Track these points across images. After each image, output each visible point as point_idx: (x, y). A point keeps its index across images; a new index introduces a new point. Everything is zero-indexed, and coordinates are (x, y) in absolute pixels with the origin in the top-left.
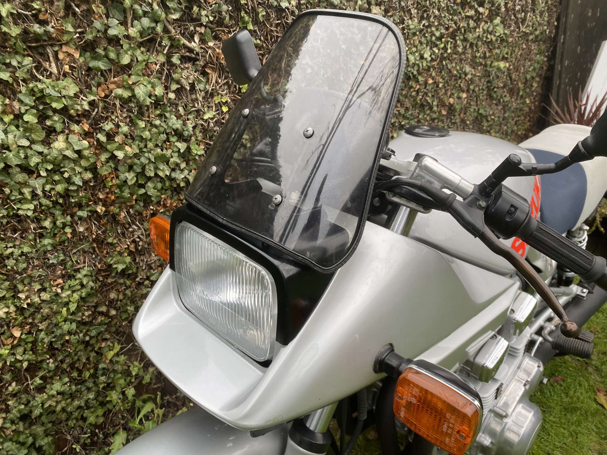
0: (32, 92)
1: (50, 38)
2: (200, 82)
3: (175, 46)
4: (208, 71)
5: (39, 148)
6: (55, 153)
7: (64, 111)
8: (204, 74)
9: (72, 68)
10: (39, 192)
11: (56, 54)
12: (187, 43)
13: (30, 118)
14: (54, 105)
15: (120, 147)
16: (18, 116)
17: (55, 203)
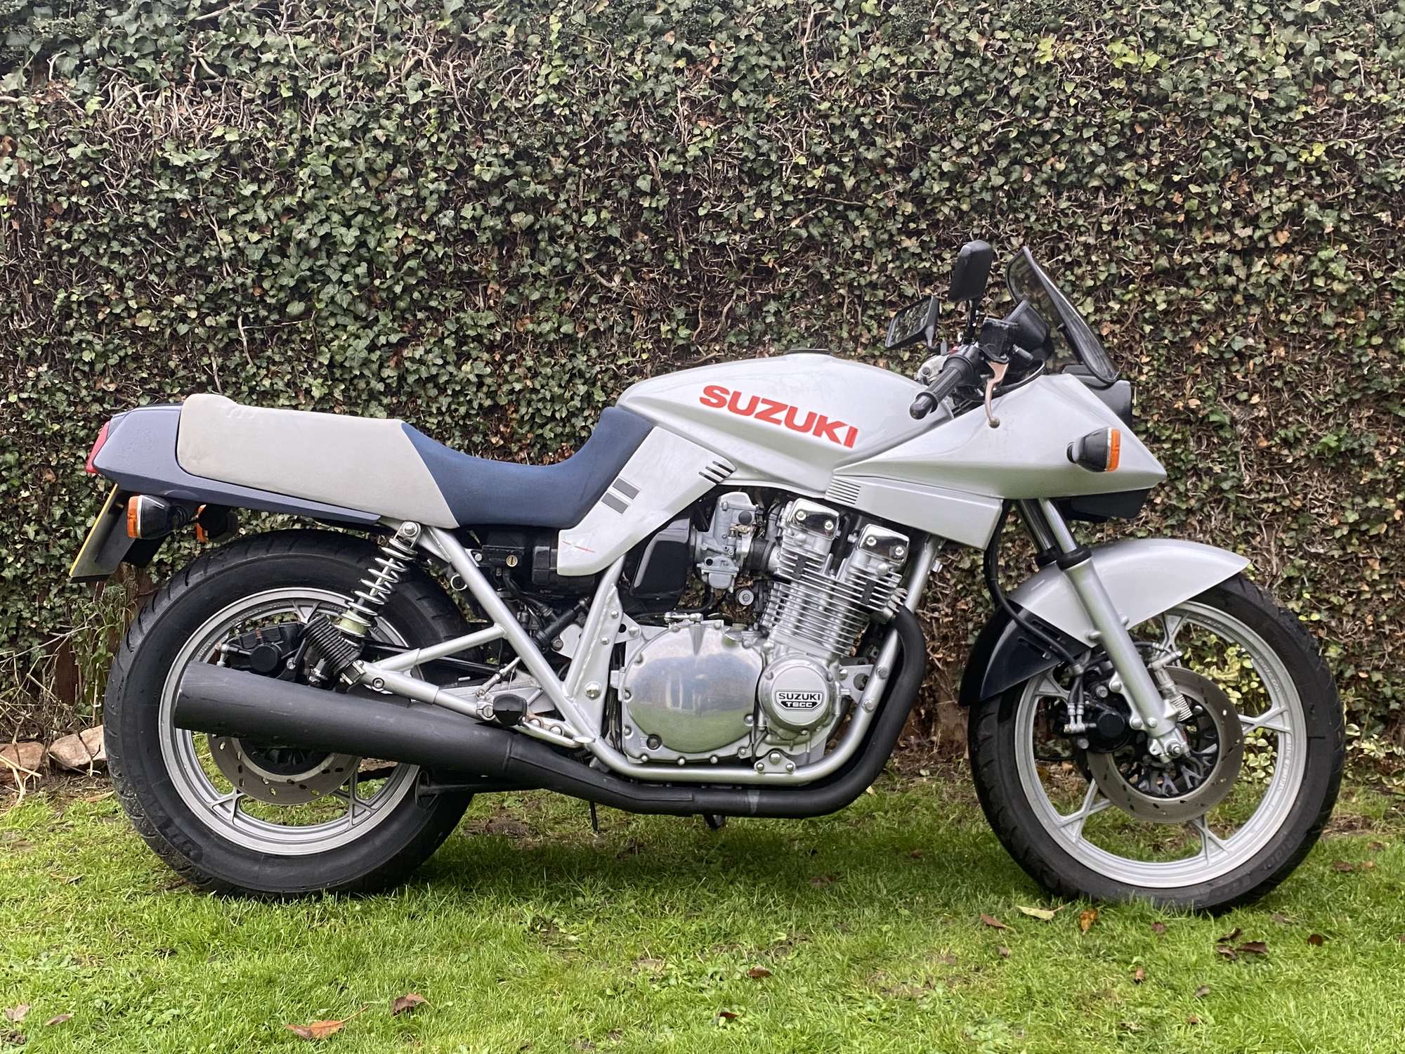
0: (458, 320)
1: (480, 276)
2: (618, 324)
3: (594, 288)
4: (634, 313)
5: (451, 368)
6: (461, 375)
7: (478, 338)
8: (632, 318)
9: (495, 303)
10: (444, 409)
11: (485, 289)
12: (604, 282)
13: (450, 342)
14: (469, 332)
15: (518, 380)
16: (441, 340)
17: (457, 424)
